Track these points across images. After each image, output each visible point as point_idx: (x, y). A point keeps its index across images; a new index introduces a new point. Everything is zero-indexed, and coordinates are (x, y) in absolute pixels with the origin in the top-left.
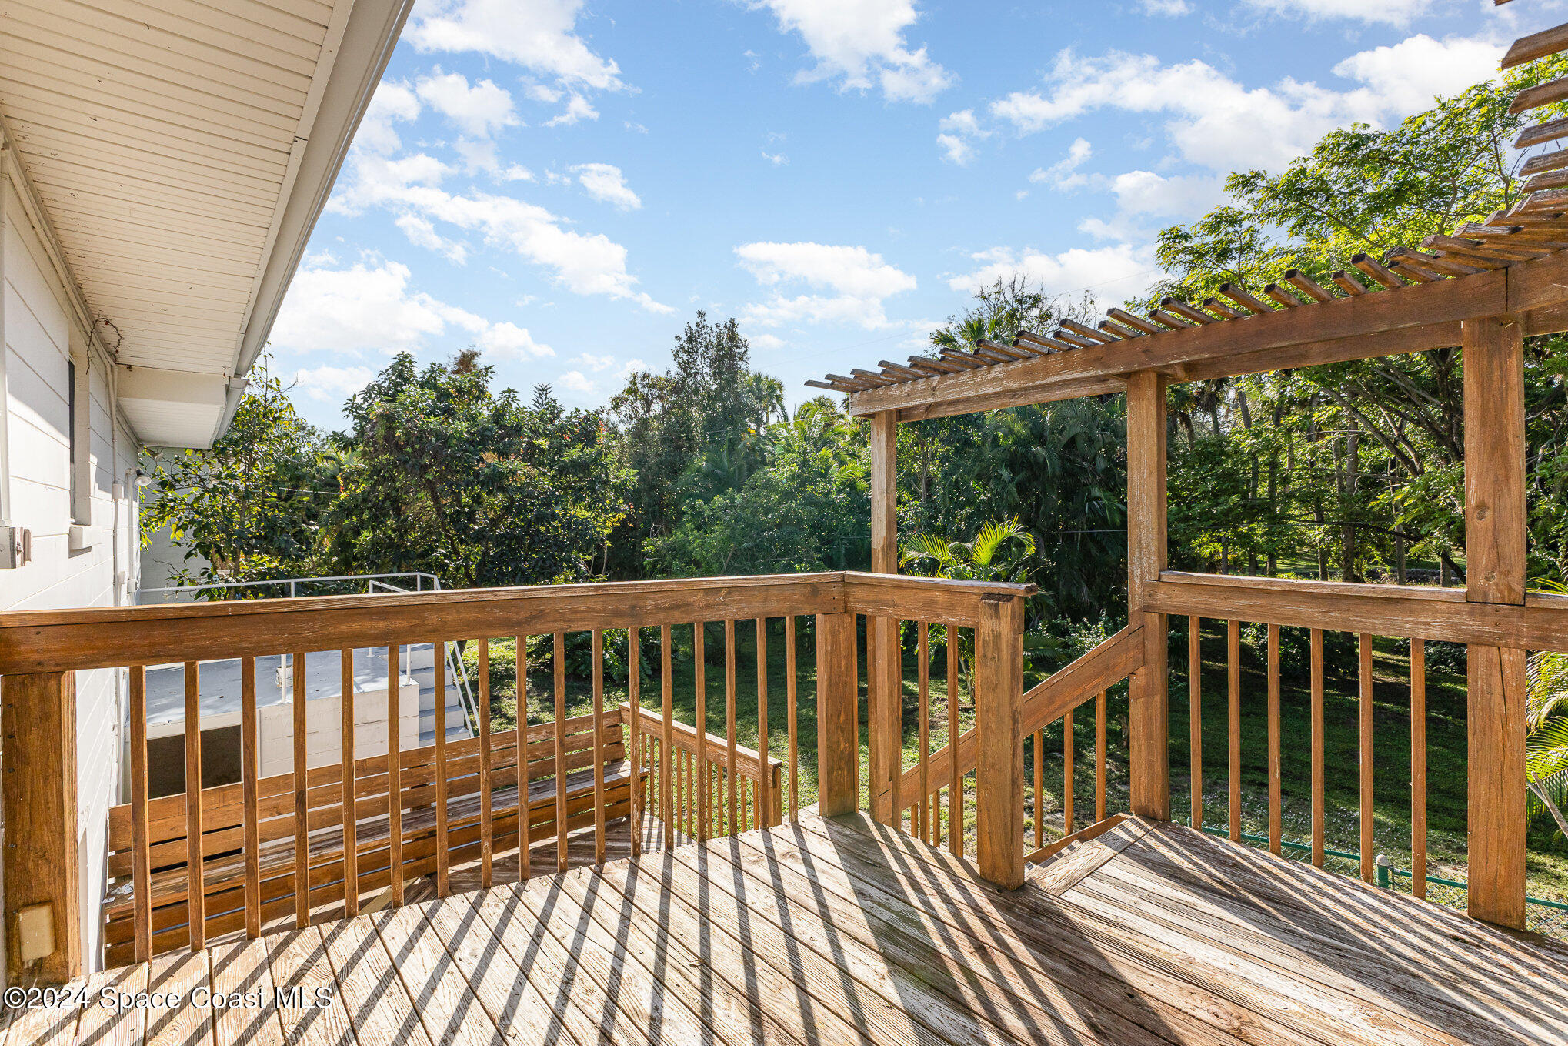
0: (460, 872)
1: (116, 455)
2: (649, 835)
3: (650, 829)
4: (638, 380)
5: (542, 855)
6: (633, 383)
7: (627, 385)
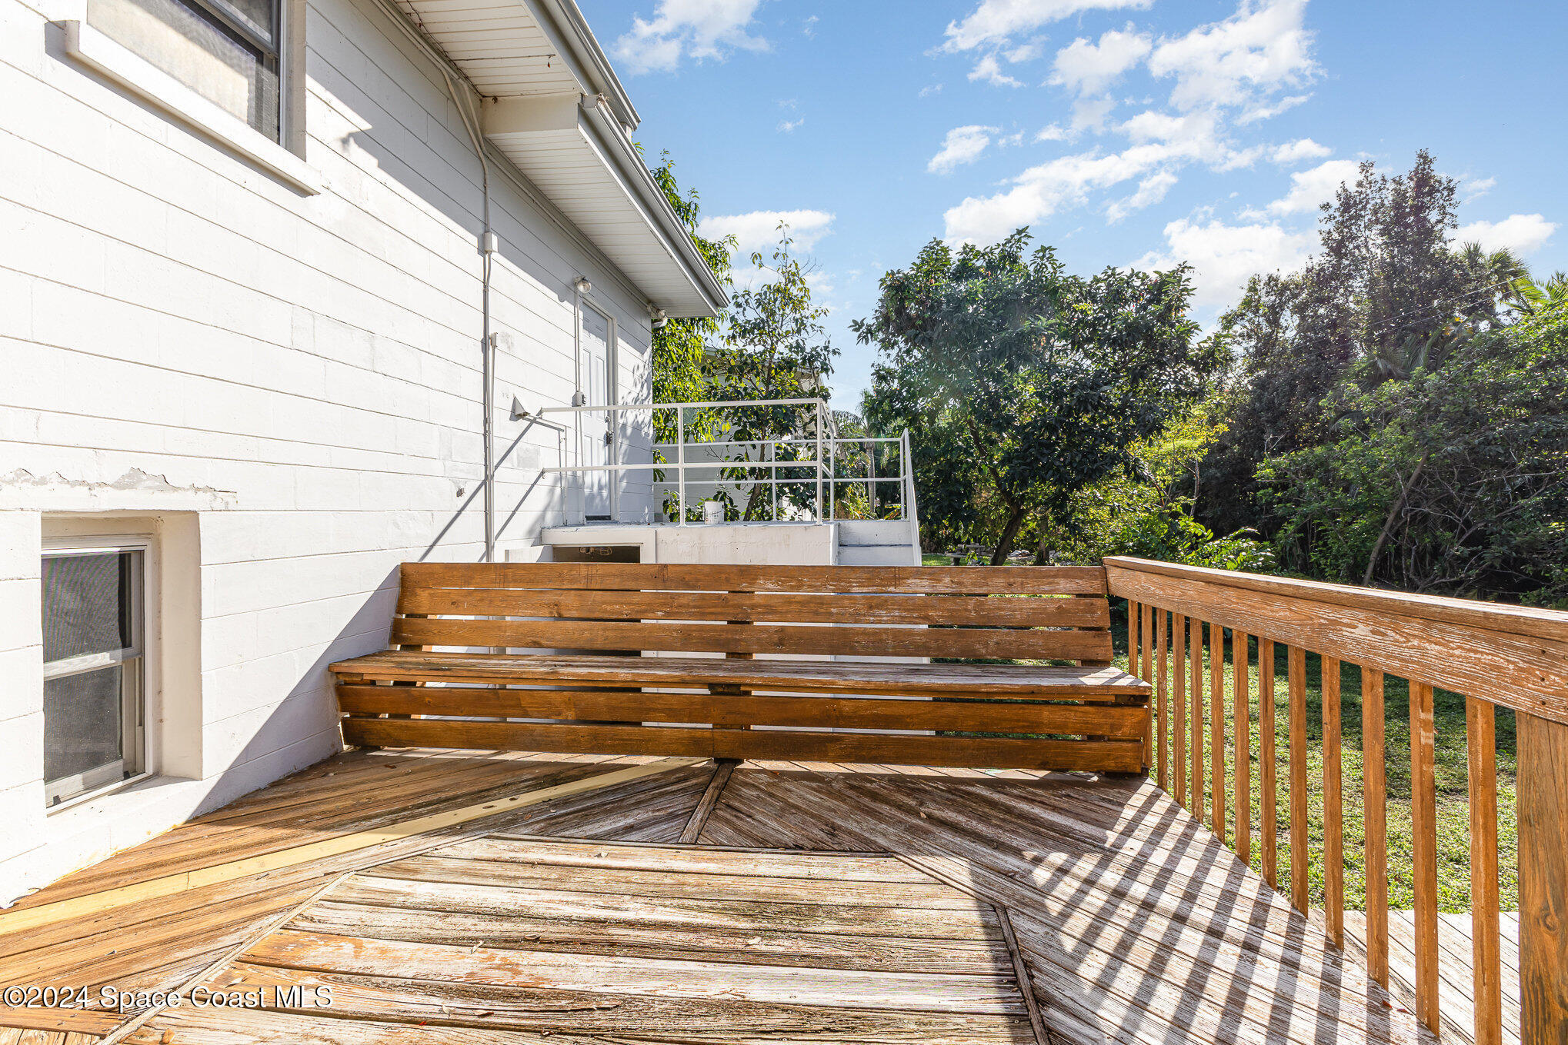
0: (764, 771)
1: (489, 201)
2: (1135, 823)
3: (1144, 810)
4: (1260, 286)
5: (899, 789)
6: (1253, 289)
7: (1243, 294)
